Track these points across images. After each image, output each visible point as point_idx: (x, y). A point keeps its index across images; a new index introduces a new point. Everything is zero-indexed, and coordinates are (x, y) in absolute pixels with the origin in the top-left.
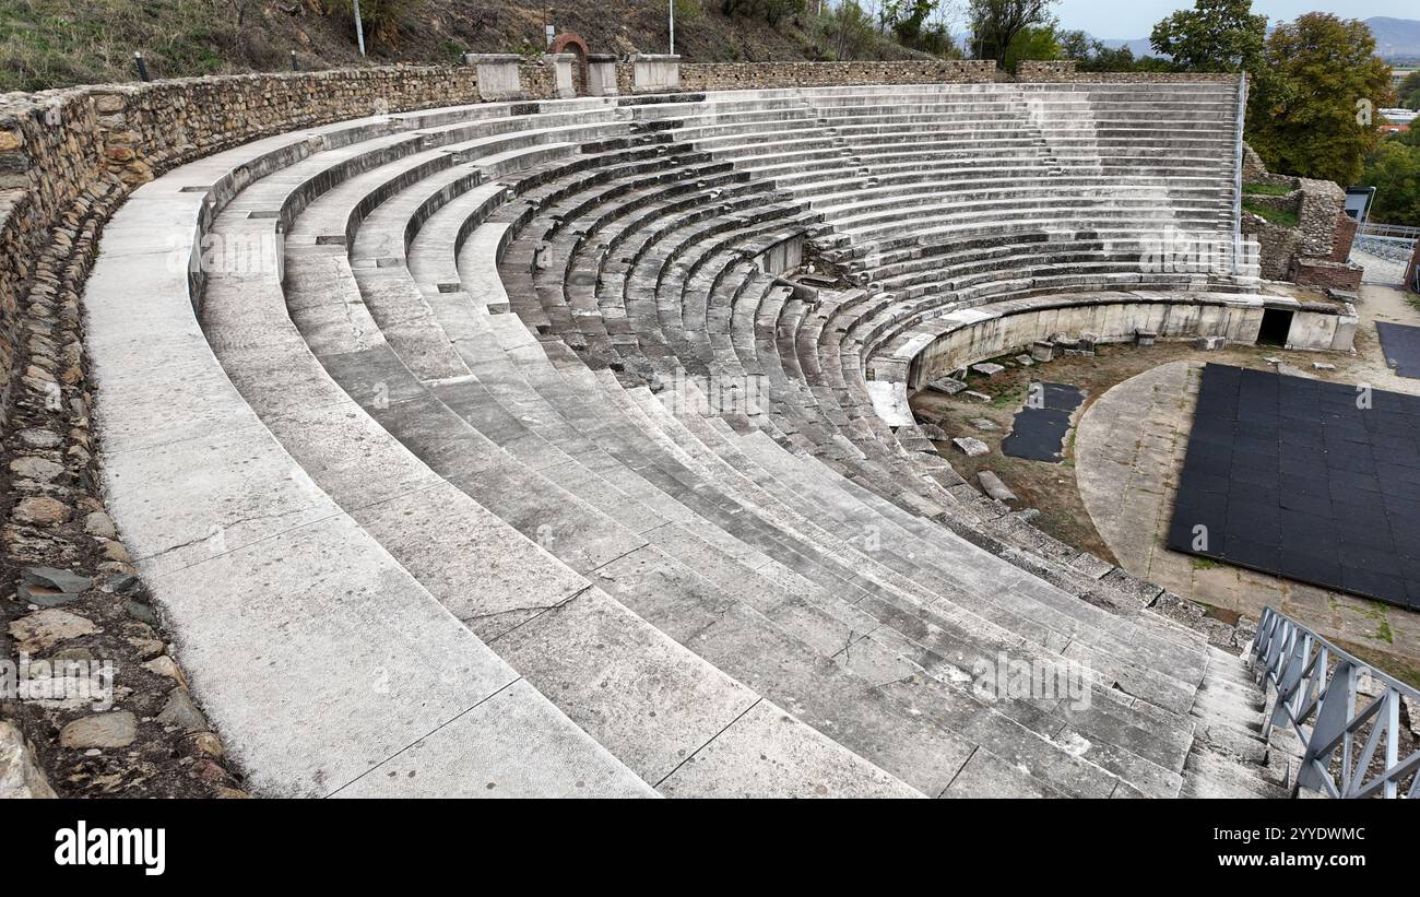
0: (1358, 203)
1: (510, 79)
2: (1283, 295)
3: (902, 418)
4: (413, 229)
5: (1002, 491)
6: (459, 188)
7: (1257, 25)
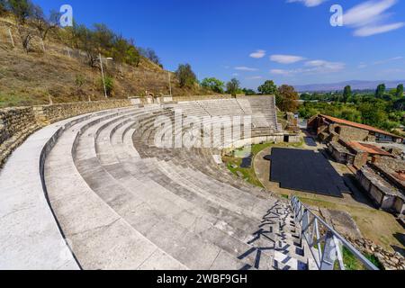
0: (297, 116)
1: (138, 101)
2: (286, 133)
3: (220, 162)
4: (114, 131)
5: (241, 175)
6: (125, 122)
7: (275, 87)
